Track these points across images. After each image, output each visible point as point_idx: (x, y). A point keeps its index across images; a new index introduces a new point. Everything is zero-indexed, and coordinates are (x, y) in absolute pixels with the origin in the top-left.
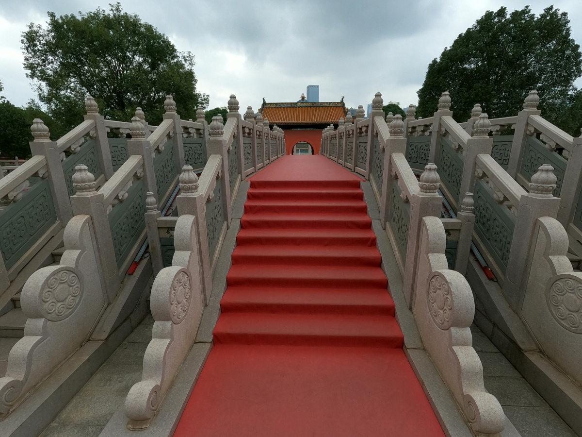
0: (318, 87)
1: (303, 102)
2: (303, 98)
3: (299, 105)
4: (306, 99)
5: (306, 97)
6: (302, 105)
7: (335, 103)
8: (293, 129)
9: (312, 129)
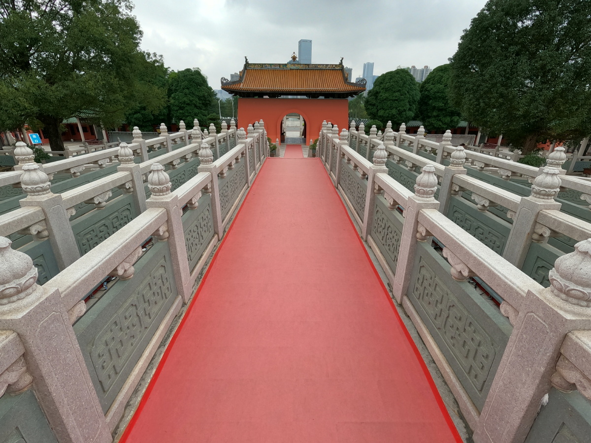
0: (311, 41)
1: (294, 63)
2: (294, 58)
3: (289, 67)
4: (297, 59)
5: (297, 56)
6: (293, 67)
7: (333, 65)
8: (282, 97)
9: (305, 97)
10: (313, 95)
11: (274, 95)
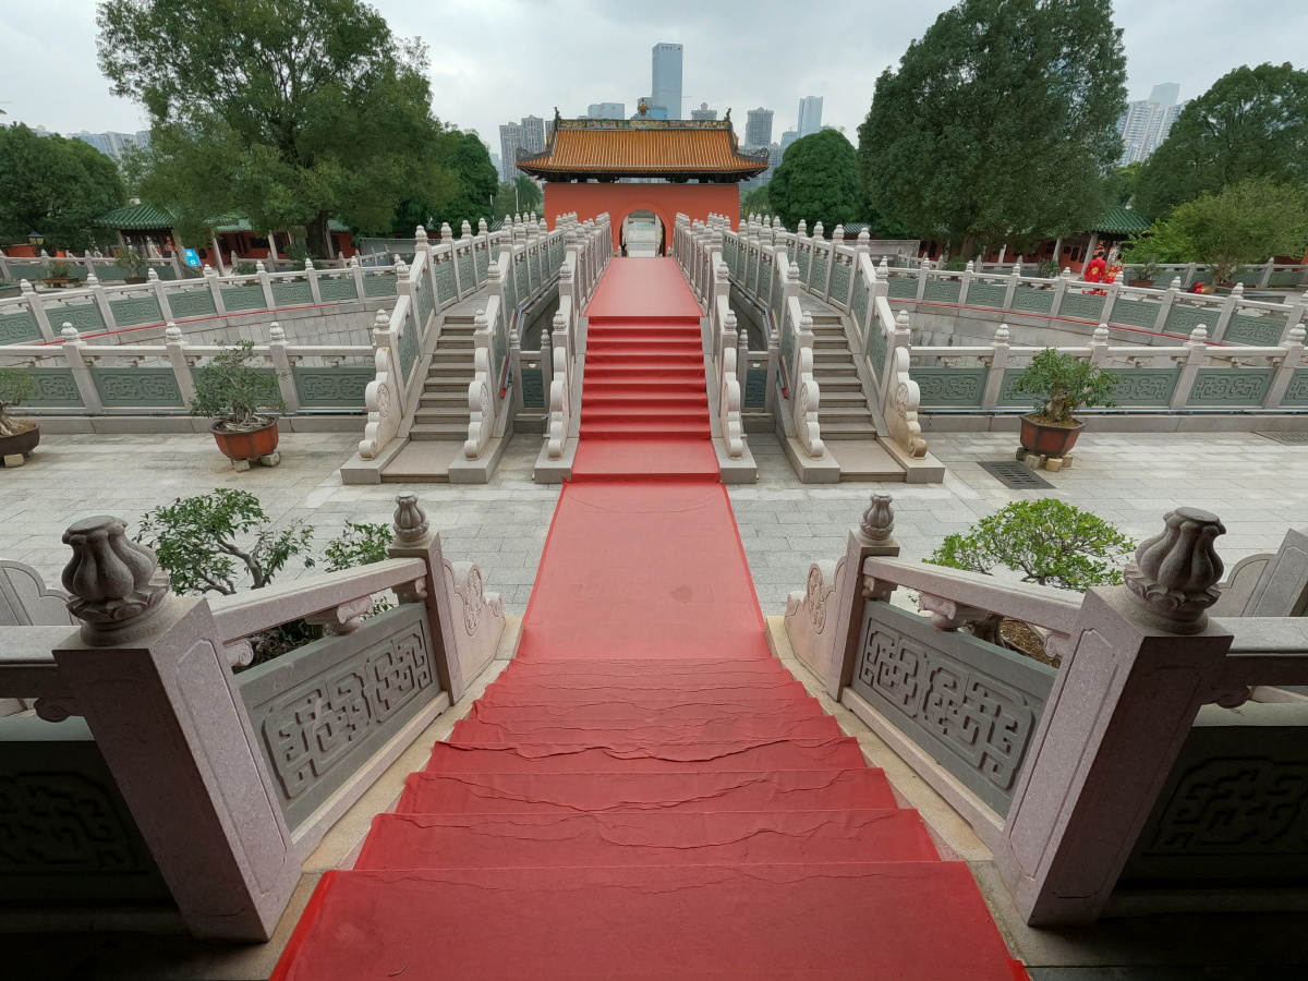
0: (680, 48)
1: (643, 118)
2: (643, 107)
3: (634, 125)
6: (640, 126)
8: (622, 180)
9: (663, 181)
10: (678, 177)
11: (607, 177)
